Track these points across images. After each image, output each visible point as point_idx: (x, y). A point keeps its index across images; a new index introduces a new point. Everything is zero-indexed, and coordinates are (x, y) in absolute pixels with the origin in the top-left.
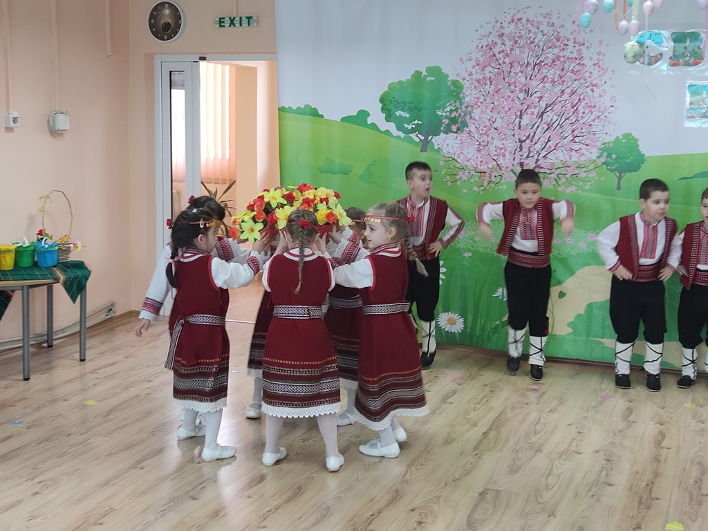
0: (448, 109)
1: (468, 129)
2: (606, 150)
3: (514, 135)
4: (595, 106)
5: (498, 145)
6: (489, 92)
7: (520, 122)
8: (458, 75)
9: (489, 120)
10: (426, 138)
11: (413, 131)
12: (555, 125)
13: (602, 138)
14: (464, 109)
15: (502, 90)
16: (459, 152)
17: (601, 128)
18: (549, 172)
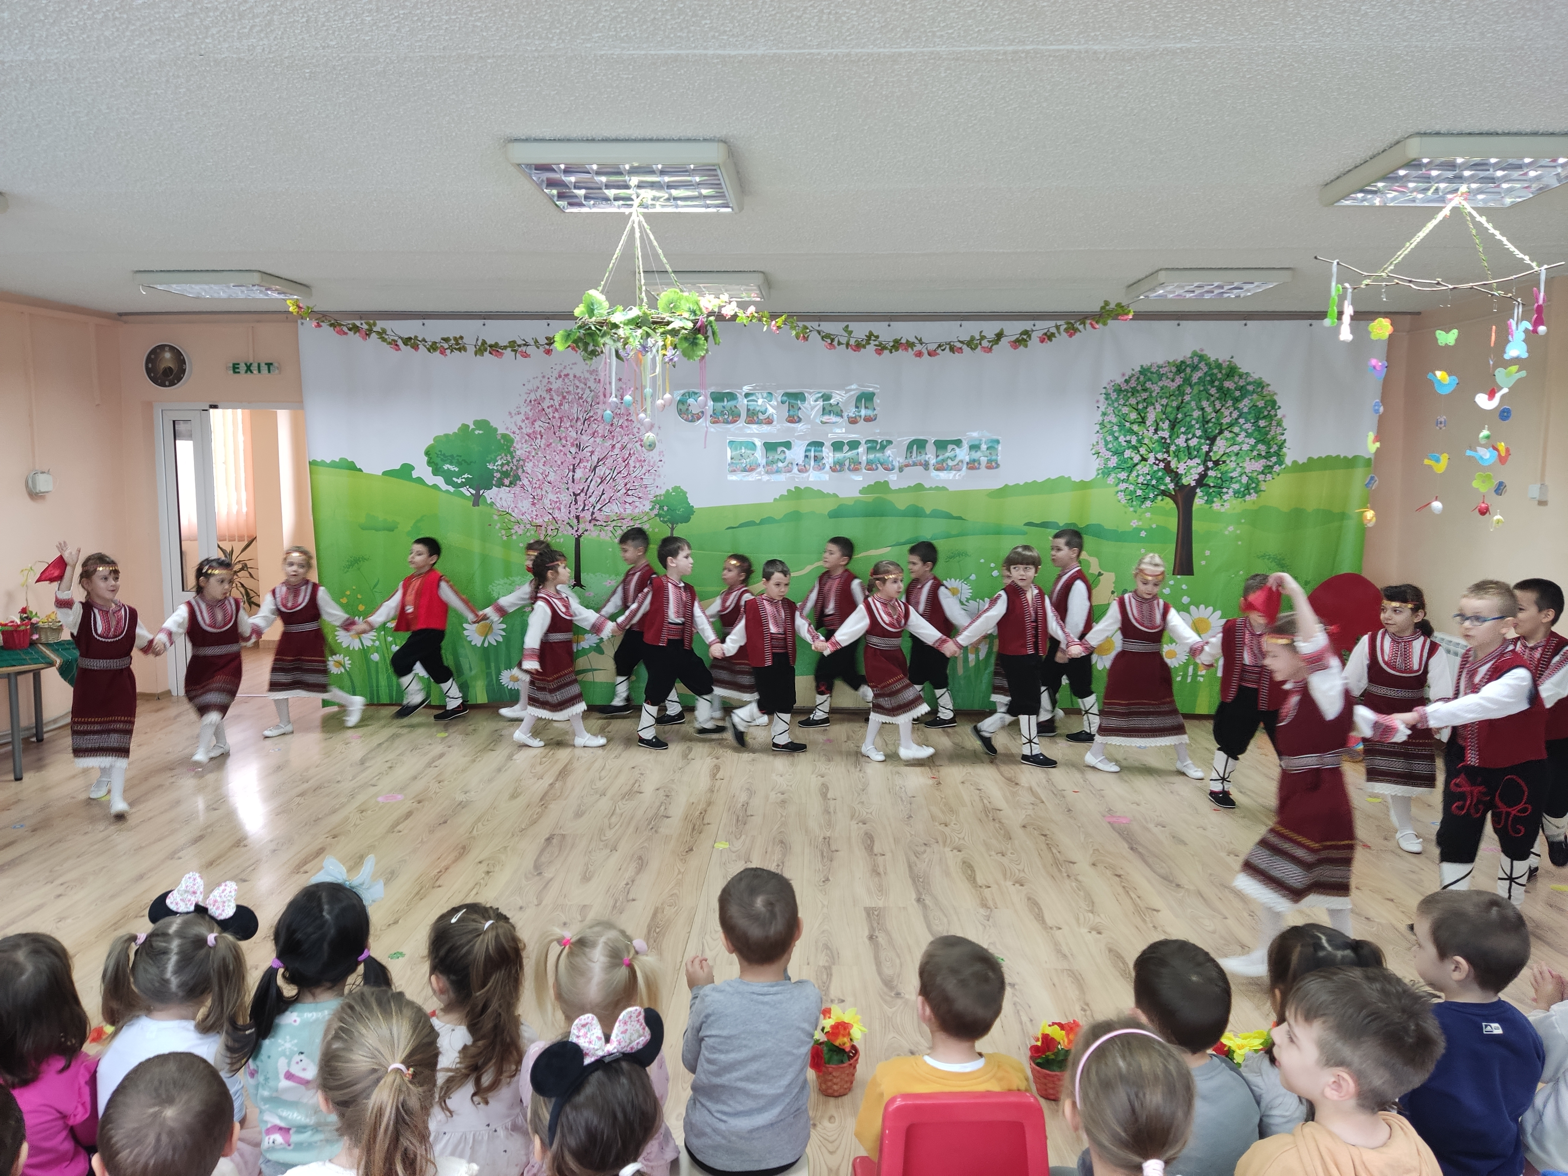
0: (499, 463)
1: (521, 483)
2: (658, 502)
3: (568, 489)
4: (645, 461)
5: (552, 499)
6: (540, 446)
7: (573, 476)
8: (507, 429)
9: (542, 474)
10: (478, 492)
11: (463, 485)
12: (608, 479)
13: (653, 492)
14: (515, 463)
15: (553, 445)
16: (513, 505)
17: (651, 481)
18: (605, 524)
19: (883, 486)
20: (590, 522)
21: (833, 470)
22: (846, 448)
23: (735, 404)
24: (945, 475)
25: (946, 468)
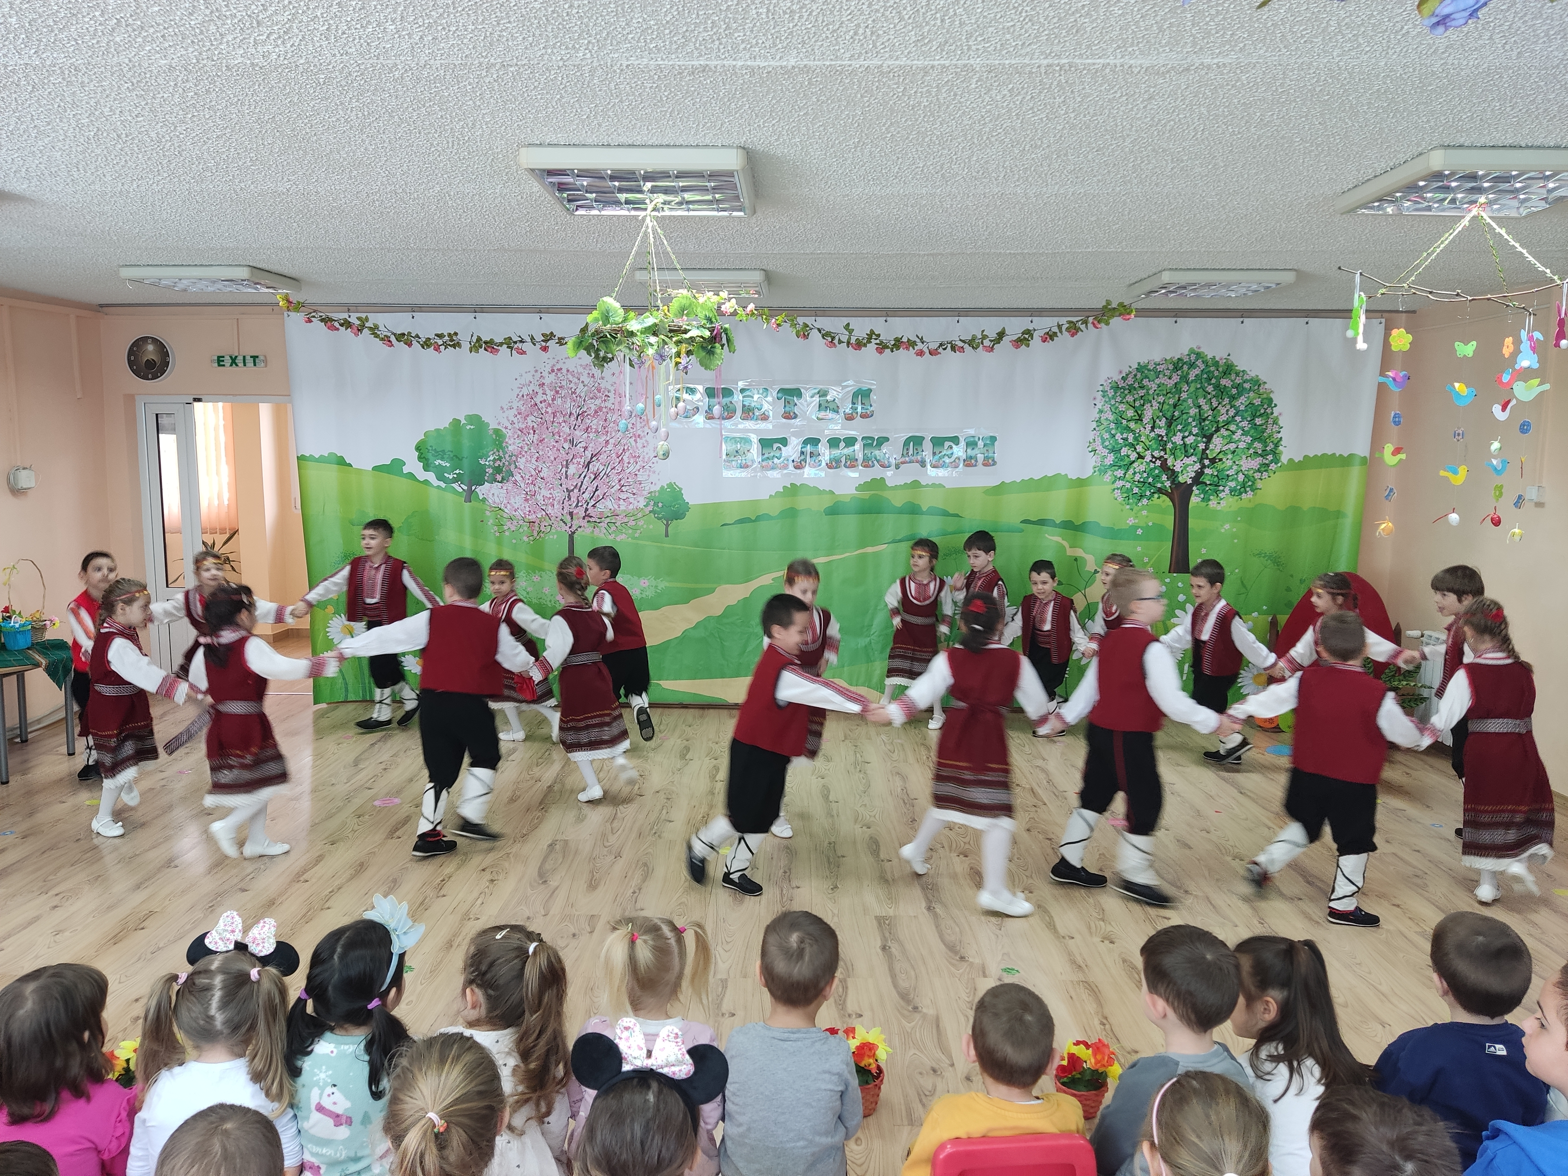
0: (492, 458)
1: (513, 479)
2: (652, 499)
3: (561, 485)
4: (639, 457)
5: (546, 495)
6: (532, 442)
7: (566, 472)
8: (499, 424)
9: (535, 470)
10: (470, 488)
11: (455, 480)
13: (648, 488)
14: (508, 458)
15: (546, 440)
16: (505, 501)
17: (646, 477)
18: (598, 521)
19: (879, 483)
20: (584, 518)
21: (829, 466)
22: (842, 444)
23: (729, 399)
24: (941, 473)
25: (943, 466)
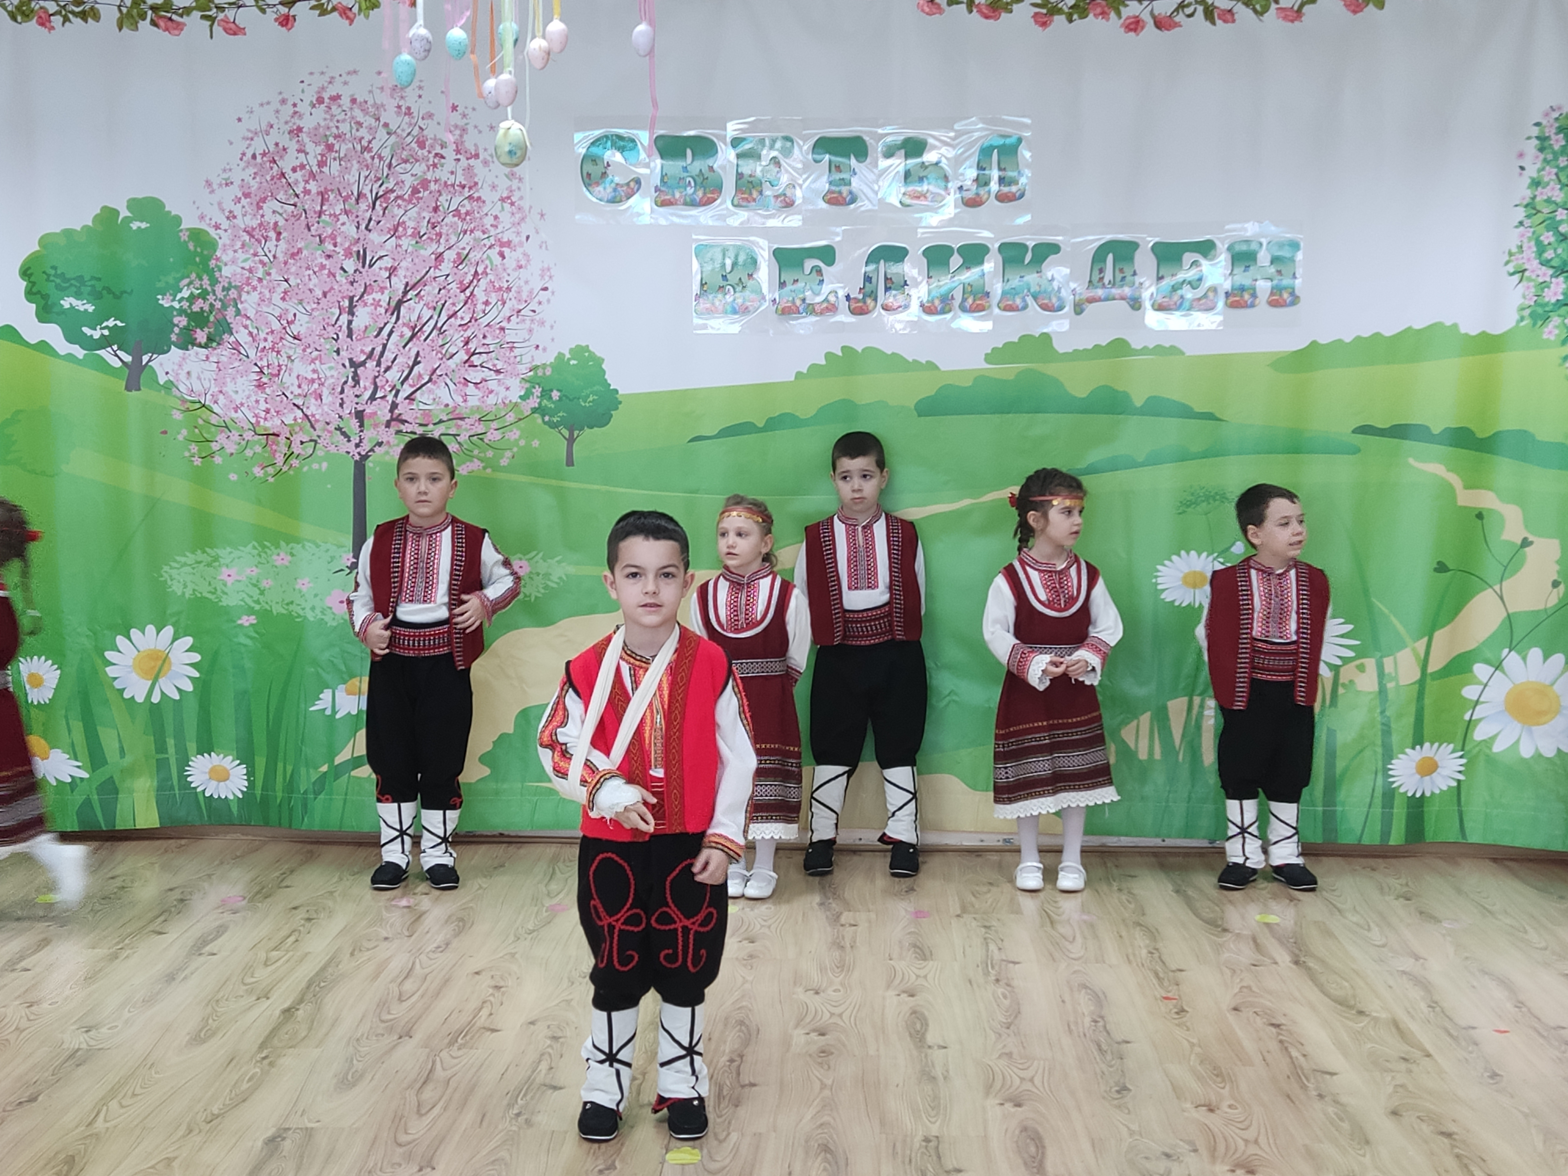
0: (186, 293)
1: (232, 339)
2: (538, 381)
3: (338, 352)
4: (509, 289)
5: (303, 373)
6: (274, 257)
7: (350, 322)
8: (202, 217)
9: (279, 318)
10: (137, 359)
11: (104, 342)
13: (528, 358)
14: (220, 294)
15: (305, 252)
16: (214, 389)
17: (525, 334)
19: (1039, 345)
20: (387, 425)
21: (928, 309)
22: (956, 261)
23: (710, 162)
24: (1175, 322)
25: (1178, 307)
